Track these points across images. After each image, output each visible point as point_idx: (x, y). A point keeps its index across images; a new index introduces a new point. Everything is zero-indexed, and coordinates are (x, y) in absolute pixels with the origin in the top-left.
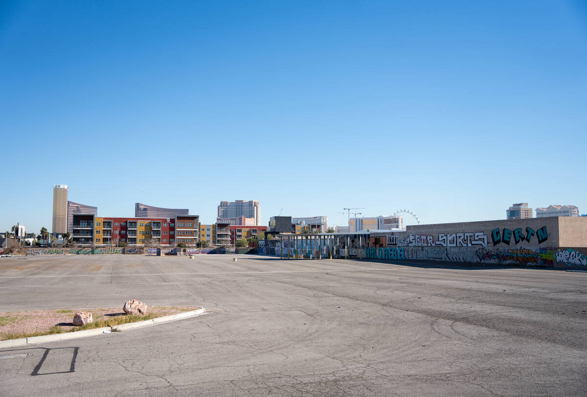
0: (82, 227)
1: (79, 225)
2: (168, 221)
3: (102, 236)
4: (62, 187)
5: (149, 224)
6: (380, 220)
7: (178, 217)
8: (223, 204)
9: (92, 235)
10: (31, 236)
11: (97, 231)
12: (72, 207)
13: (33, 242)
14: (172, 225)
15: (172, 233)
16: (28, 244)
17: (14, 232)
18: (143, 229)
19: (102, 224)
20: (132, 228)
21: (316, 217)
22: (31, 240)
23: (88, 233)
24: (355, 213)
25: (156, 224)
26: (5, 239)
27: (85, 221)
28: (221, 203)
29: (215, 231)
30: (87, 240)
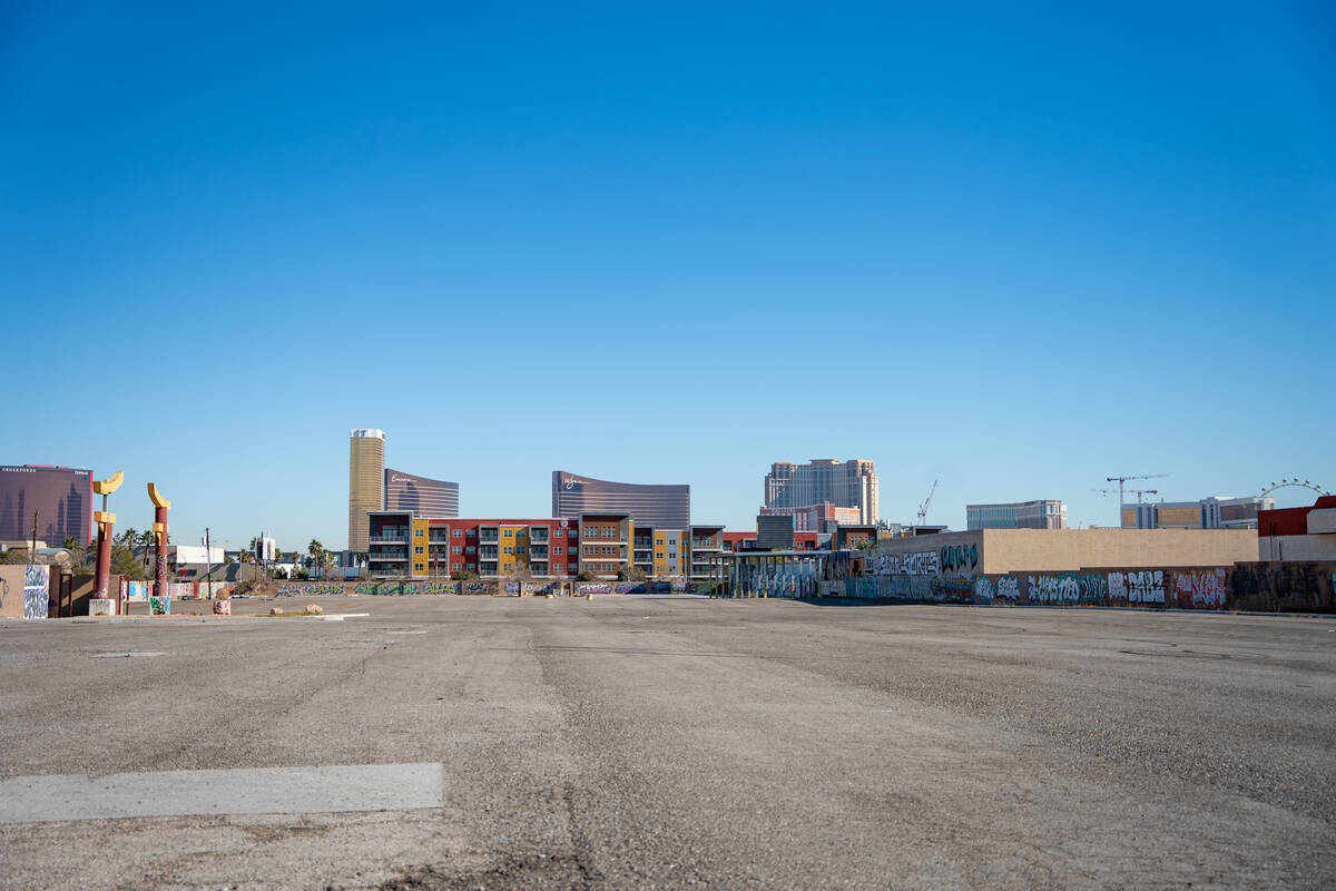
0: (387, 540)
1: (381, 534)
2: (565, 525)
3: (426, 558)
4: (369, 434)
5: (524, 532)
6: (1208, 508)
7: (584, 516)
8: (779, 471)
9: (406, 557)
10: (291, 557)
11: (417, 548)
12: (397, 482)
13: (293, 571)
14: (573, 533)
15: (573, 550)
16: (281, 576)
17: (255, 550)
18: (512, 542)
19: (426, 534)
20: (489, 540)
21: (1033, 503)
22: (288, 568)
23: (398, 551)
24: (1137, 490)
25: (538, 532)
26: (238, 566)
27: (392, 527)
28: (774, 467)
29: (688, 545)
30: (398, 565)
